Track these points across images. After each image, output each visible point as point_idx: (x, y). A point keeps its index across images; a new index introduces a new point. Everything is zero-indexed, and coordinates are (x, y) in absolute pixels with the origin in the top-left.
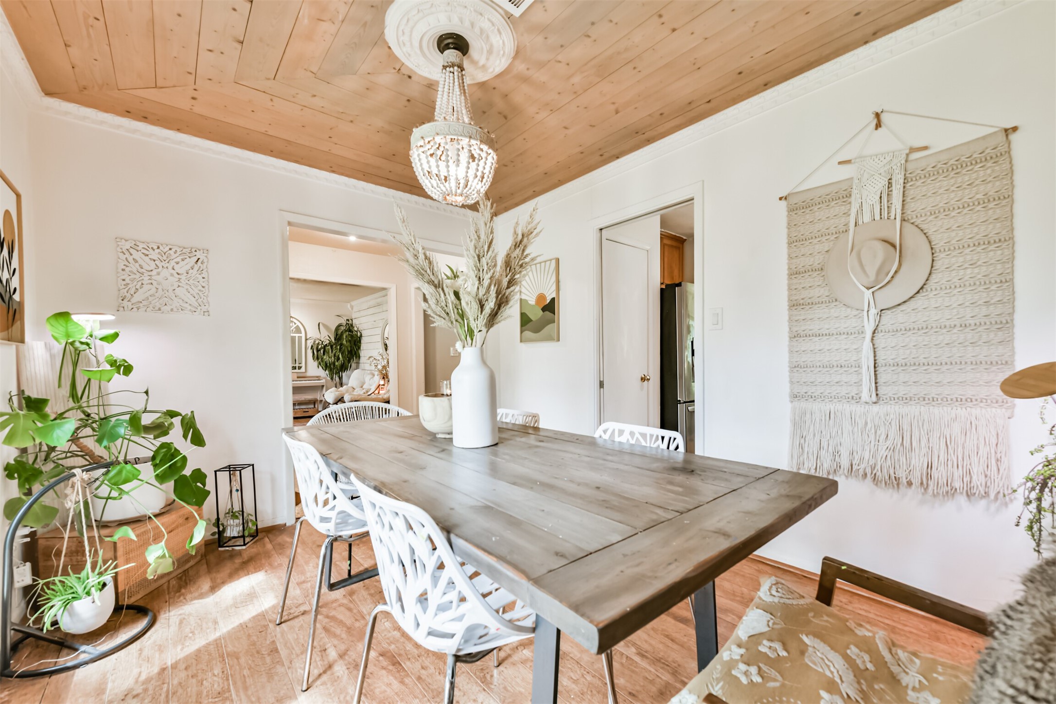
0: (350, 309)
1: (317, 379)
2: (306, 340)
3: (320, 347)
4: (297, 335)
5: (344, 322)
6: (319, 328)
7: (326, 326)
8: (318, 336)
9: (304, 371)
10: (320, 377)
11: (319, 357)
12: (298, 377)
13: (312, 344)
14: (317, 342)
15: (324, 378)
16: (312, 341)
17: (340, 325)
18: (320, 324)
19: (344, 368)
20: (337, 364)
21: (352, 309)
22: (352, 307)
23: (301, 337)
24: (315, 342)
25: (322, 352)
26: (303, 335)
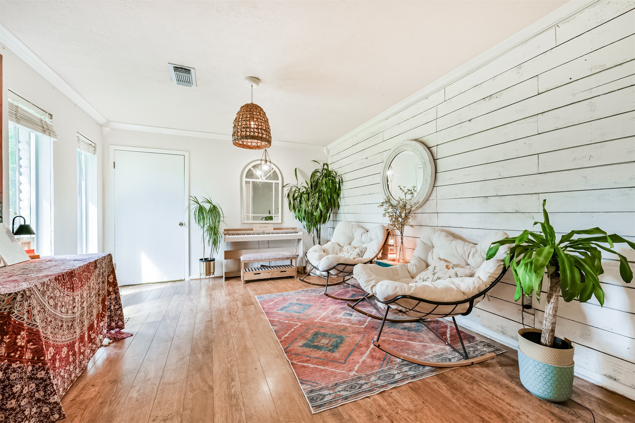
0: (326, 154)
1: (294, 231)
2: (283, 187)
3: (296, 195)
4: (274, 182)
5: (320, 167)
6: (296, 175)
7: (303, 173)
8: (295, 184)
9: (280, 222)
10: (296, 228)
11: (296, 207)
12: (274, 229)
13: (288, 191)
14: (294, 189)
15: (301, 230)
16: (289, 188)
17: (316, 171)
18: (297, 169)
19: (323, 218)
20: (315, 214)
21: (328, 153)
22: (328, 151)
23: (278, 184)
24: (291, 189)
25: (298, 201)
26: (280, 181)
